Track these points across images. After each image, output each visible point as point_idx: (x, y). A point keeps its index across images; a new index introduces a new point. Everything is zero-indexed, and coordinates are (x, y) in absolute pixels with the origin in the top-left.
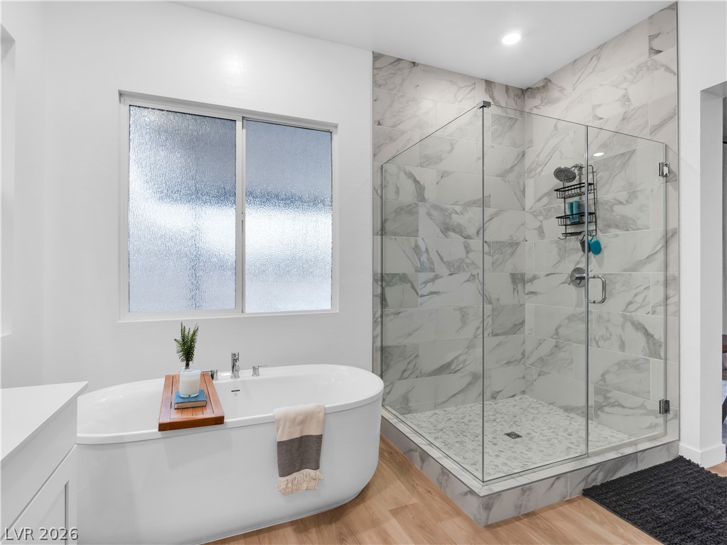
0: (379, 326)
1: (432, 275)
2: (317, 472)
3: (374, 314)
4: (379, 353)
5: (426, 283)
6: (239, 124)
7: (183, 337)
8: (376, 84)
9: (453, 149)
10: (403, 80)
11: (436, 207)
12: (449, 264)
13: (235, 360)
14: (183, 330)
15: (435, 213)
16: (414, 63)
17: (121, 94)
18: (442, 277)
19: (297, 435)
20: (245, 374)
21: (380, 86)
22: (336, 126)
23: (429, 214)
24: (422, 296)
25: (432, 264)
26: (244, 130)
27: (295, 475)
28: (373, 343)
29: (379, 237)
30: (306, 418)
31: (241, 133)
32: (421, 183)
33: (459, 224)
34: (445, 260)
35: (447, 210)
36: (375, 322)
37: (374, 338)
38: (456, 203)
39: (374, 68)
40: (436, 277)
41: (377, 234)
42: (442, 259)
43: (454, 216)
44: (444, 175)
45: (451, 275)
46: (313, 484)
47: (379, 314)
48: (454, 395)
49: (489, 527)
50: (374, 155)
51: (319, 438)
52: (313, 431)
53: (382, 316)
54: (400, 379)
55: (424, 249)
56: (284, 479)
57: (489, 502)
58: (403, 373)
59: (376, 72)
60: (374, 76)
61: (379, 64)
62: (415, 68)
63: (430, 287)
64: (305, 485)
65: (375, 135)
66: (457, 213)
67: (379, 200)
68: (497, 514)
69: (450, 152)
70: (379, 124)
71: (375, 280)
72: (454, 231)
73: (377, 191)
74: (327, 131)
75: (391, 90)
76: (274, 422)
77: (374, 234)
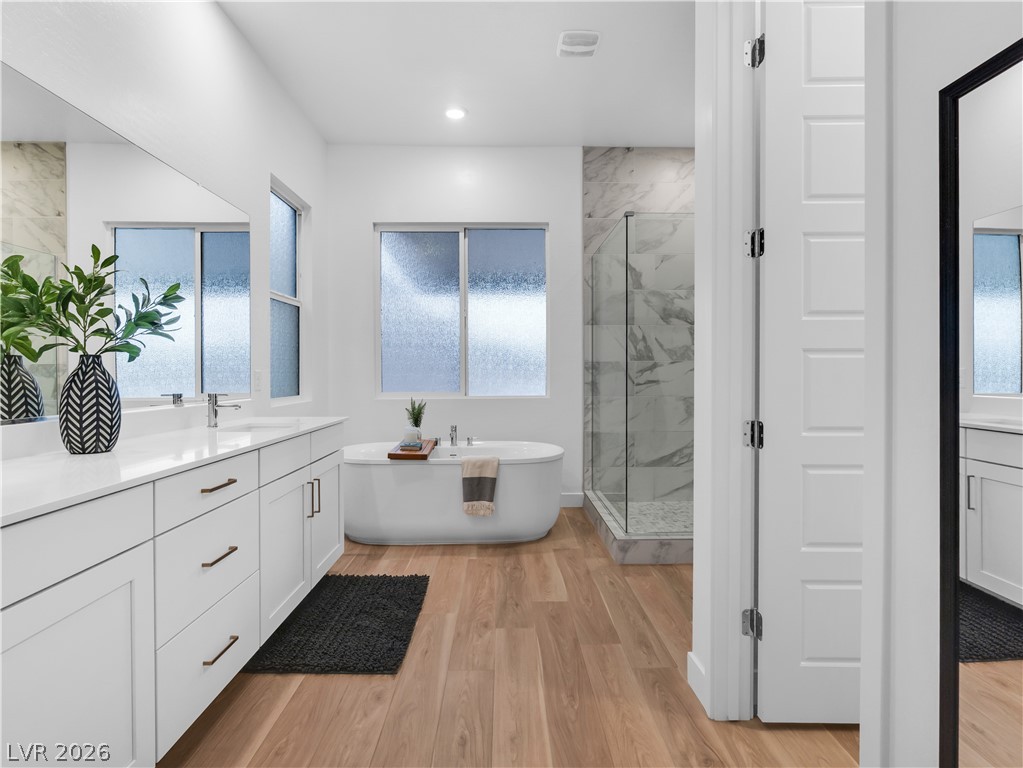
0: (590, 413)
1: (650, 363)
2: (491, 504)
3: (585, 400)
4: (590, 439)
5: (642, 371)
6: (462, 235)
7: (414, 408)
8: (586, 178)
9: (675, 229)
10: (616, 169)
11: (654, 293)
12: (670, 352)
13: (454, 429)
14: (413, 404)
15: (654, 300)
16: (628, 149)
17: (375, 225)
18: (661, 365)
19: (476, 475)
20: (462, 444)
21: (590, 180)
22: (547, 224)
23: (647, 301)
24: (638, 384)
25: (650, 351)
26: (467, 239)
27: (475, 503)
28: (585, 428)
29: (590, 327)
30: (483, 465)
31: (463, 242)
32: (637, 269)
33: (682, 309)
34: (666, 347)
35: (667, 295)
36: (586, 408)
37: (585, 424)
38: (679, 287)
39: (584, 163)
40: (655, 366)
41: (588, 324)
42: (661, 346)
43: (676, 301)
44: (664, 259)
45: (672, 363)
46: (488, 511)
47: (590, 401)
48: (677, 489)
49: (623, 566)
50: (585, 247)
51: (494, 481)
52: (489, 474)
53: (592, 403)
54: (613, 466)
55: (640, 336)
56: (466, 503)
57: (625, 546)
58: (616, 460)
59: (586, 166)
60: (584, 170)
61: (589, 159)
62: (630, 153)
63: (648, 376)
64: (482, 512)
65: (585, 227)
66: (681, 298)
67: (590, 289)
68: (632, 557)
69: (672, 234)
70: (590, 216)
71: (586, 368)
72: (678, 317)
73: (587, 282)
74: (540, 229)
75: (603, 180)
76: (462, 465)
77: (585, 323)
